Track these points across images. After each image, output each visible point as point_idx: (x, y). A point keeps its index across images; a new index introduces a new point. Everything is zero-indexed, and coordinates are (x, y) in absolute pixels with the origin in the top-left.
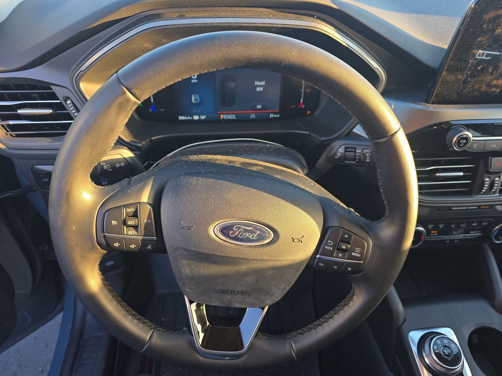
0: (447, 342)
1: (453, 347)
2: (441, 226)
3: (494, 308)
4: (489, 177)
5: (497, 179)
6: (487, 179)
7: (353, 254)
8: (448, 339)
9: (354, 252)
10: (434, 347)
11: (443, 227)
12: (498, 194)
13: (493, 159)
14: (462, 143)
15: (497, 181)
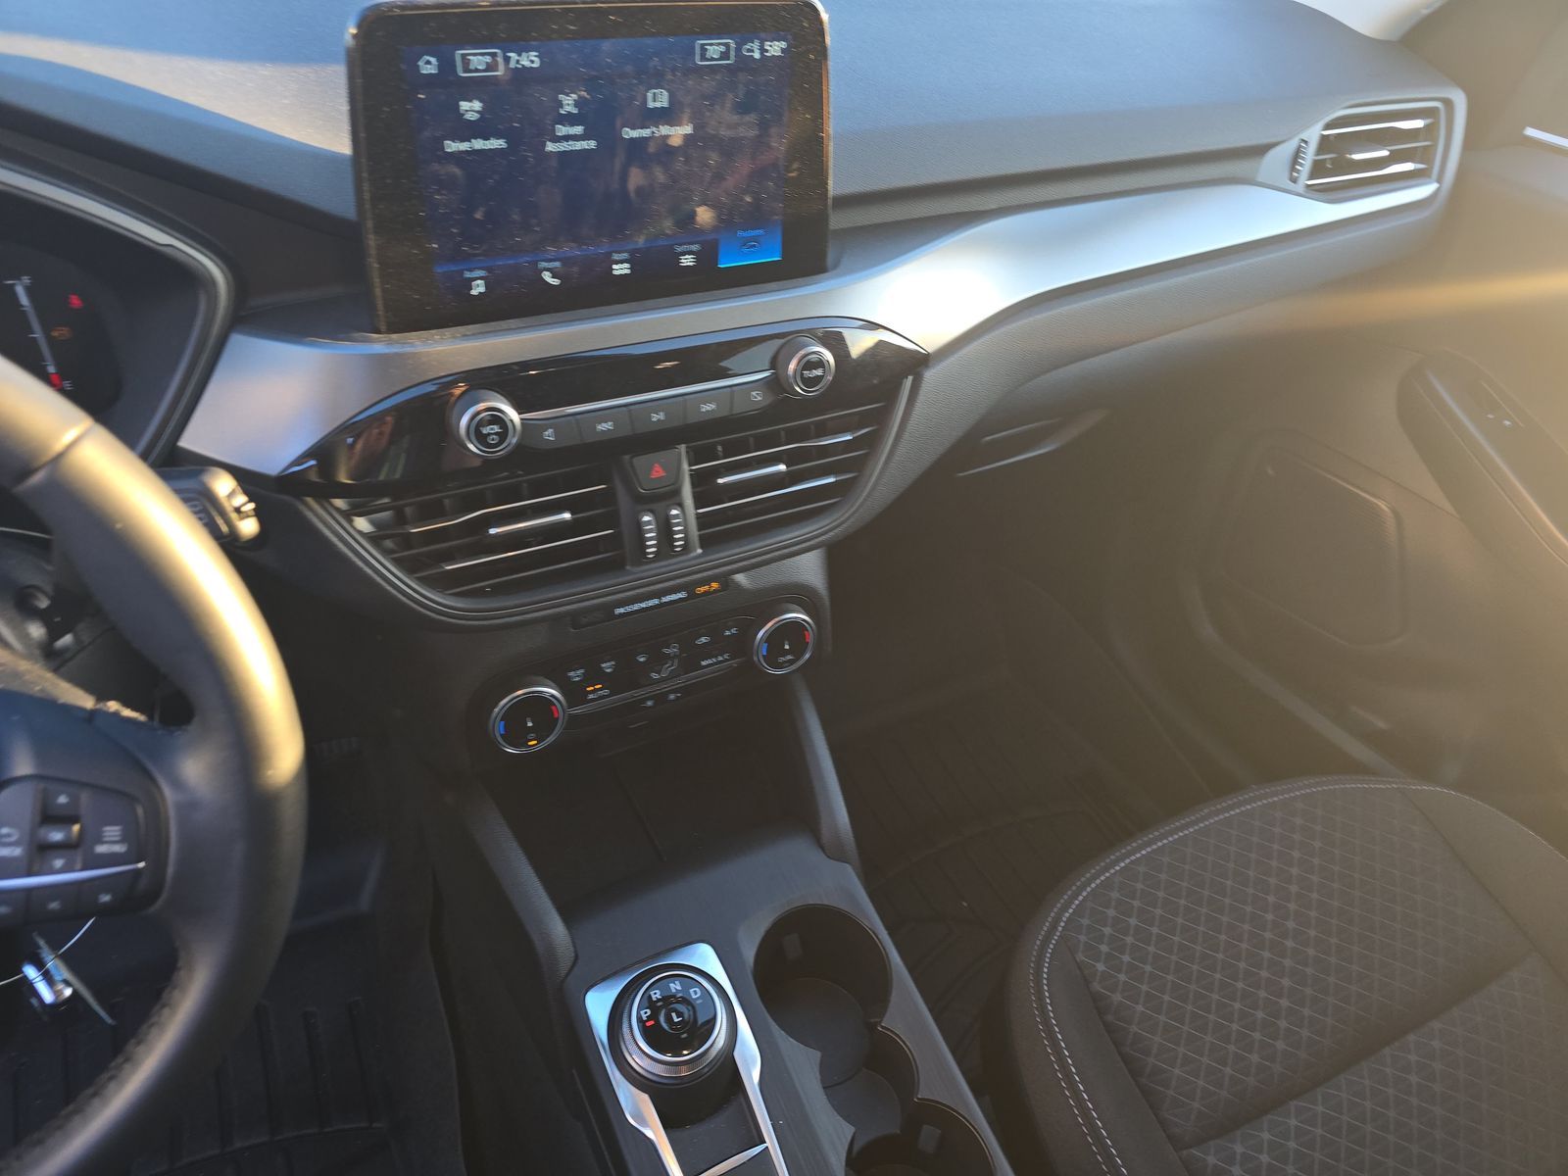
0: (679, 988)
1: (694, 997)
2: (608, 667)
3: (822, 848)
4: (652, 511)
5: (674, 512)
6: (646, 518)
7: (101, 849)
8: (680, 978)
9: (103, 843)
10: (642, 1012)
11: (616, 668)
12: (700, 551)
13: (636, 461)
14: (489, 434)
15: (676, 517)
